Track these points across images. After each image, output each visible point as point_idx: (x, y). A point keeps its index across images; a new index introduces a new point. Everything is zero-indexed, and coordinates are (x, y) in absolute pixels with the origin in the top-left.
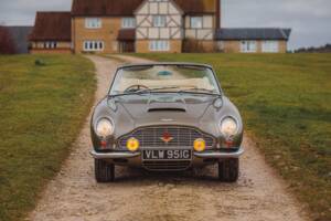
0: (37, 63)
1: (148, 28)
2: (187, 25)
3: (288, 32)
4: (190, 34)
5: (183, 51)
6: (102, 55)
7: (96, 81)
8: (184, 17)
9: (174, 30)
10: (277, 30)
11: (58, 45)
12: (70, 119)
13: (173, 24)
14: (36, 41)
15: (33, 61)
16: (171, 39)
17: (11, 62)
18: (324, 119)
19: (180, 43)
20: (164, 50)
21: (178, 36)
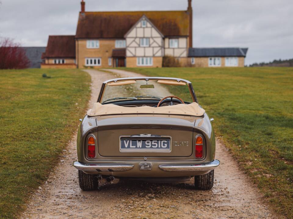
0: (44, 76)
1: (135, 47)
2: (167, 46)
3: (245, 50)
4: (169, 52)
5: (163, 66)
6: (98, 69)
7: (90, 92)
8: (164, 39)
9: (156, 50)
10: (238, 50)
11: (66, 61)
12: (64, 126)
13: (155, 45)
14: (48, 58)
15: (41, 75)
16: (154, 56)
17: (23, 75)
18: (286, 126)
19: (161, 59)
20: (149, 65)
21: (159, 54)
